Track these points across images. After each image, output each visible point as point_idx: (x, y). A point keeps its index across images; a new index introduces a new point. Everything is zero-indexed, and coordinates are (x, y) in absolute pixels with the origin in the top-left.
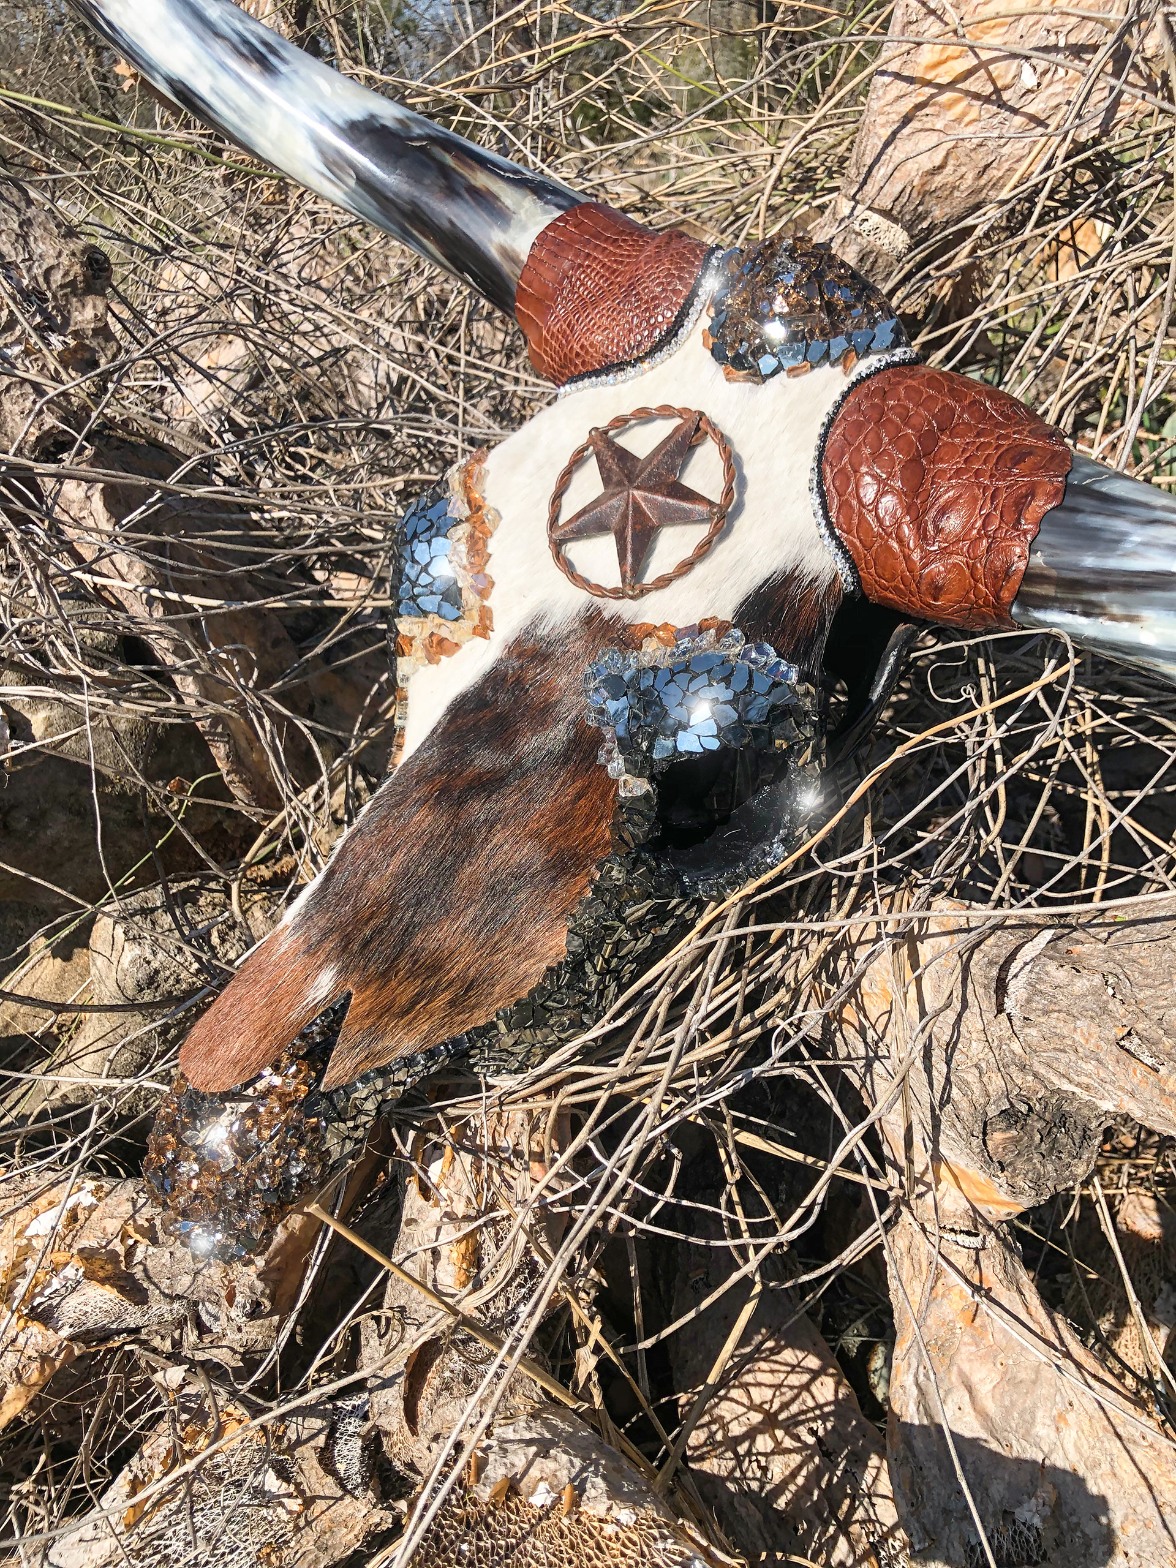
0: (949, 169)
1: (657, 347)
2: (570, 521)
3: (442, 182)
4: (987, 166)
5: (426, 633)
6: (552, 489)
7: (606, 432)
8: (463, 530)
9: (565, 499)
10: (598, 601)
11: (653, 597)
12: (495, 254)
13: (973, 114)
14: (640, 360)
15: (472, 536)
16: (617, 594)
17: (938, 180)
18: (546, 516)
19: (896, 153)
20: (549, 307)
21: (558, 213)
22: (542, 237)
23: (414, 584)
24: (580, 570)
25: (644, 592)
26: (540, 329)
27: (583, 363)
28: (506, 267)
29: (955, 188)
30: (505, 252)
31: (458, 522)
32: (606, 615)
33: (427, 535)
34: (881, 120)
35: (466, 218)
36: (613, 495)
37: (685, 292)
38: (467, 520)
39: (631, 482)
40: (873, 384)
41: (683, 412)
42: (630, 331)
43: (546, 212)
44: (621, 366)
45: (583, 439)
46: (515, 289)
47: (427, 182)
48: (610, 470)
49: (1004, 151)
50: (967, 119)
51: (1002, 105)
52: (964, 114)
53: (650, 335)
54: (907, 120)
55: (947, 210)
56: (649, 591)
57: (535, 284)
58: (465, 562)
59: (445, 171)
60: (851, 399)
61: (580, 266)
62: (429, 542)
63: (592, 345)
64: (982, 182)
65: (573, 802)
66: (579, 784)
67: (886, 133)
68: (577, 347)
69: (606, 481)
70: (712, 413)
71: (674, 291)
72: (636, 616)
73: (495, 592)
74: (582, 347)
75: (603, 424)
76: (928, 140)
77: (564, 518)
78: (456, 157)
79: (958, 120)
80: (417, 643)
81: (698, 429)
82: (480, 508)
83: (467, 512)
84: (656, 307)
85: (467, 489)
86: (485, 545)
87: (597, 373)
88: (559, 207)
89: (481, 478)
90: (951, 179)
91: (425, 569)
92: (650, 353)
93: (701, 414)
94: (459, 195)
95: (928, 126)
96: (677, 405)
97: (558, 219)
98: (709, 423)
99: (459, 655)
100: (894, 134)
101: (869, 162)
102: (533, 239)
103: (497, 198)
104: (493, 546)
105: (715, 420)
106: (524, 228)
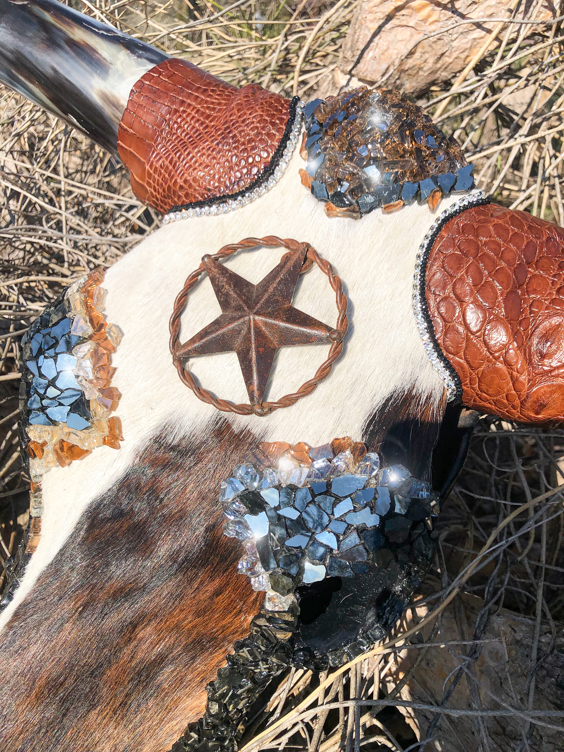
0: (417, 55)
1: (256, 183)
2: (193, 340)
3: (43, 34)
4: (443, 54)
5: (55, 440)
6: (170, 311)
7: (216, 259)
8: (86, 348)
9: (185, 318)
10: (225, 414)
11: (280, 414)
12: (96, 98)
13: (434, 17)
14: (242, 193)
15: (96, 352)
16: (243, 410)
17: (410, 63)
18: (167, 336)
19: (381, 41)
20: (150, 146)
21: (151, 66)
22: (139, 85)
23: (42, 397)
24: (205, 385)
25: (271, 409)
26: (142, 164)
27: (187, 195)
28: (108, 111)
29: (421, 69)
30: (106, 98)
31: (82, 340)
32: (236, 429)
33: (51, 352)
34: (370, 17)
35: (67, 66)
36: (233, 319)
37: (279, 136)
38: (90, 337)
39: (250, 308)
40: (461, 221)
41: (289, 243)
42: (231, 168)
43: (140, 64)
44: (222, 199)
45: (196, 265)
46: (117, 129)
47: (30, 34)
48: (227, 295)
49: (455, 44)
50: (431, 20)
51: (455, 11)
52: (429, 16)
53: (249, 172)
54: (389, 18)
55: (414, 84)
56: (275, 408)
57: (136, 126)
58: (91, 377)
59: (44, 25)
60: (444, 233)
61: (176, 111)
62: (55, 358)
63: (195, 180)
64: (439, 65)
65: (211, 598)
66: (217, 582)
67: (374, 26)
68: (180, 182)
69: (224, 303)
70: (315, 245)
71: (268, 135)
72: (265, 432)
73: (122, 403)
74: (186, 181)
75: (214, 251)
76: (404, 34)
77: (185, 337)
78: (55, 15)
79: (425, 20)
80: (49, 449)
81: (306, 259)
82: (102, 326)
83: (90, 331)
84: (253, 148)
85: (88, 309)
86: (110, 360)
87: (200, 204)
88: (151, 61)
89: (101, 297)
90: (418, 62)
91: (52, 383)
92: (250, 188)
93: (308, 245)
94: (60, 46)
95: (404, 23)
96: (283, 236)
97: (151, 71)
98: (315, 252)
99: (88, 458)
100: (380, 28)
101: (362, 47)
102: (131, 87)
103: (95, 51)
104: (117, 360)
105: (319, 251)
106: (121, 77)
